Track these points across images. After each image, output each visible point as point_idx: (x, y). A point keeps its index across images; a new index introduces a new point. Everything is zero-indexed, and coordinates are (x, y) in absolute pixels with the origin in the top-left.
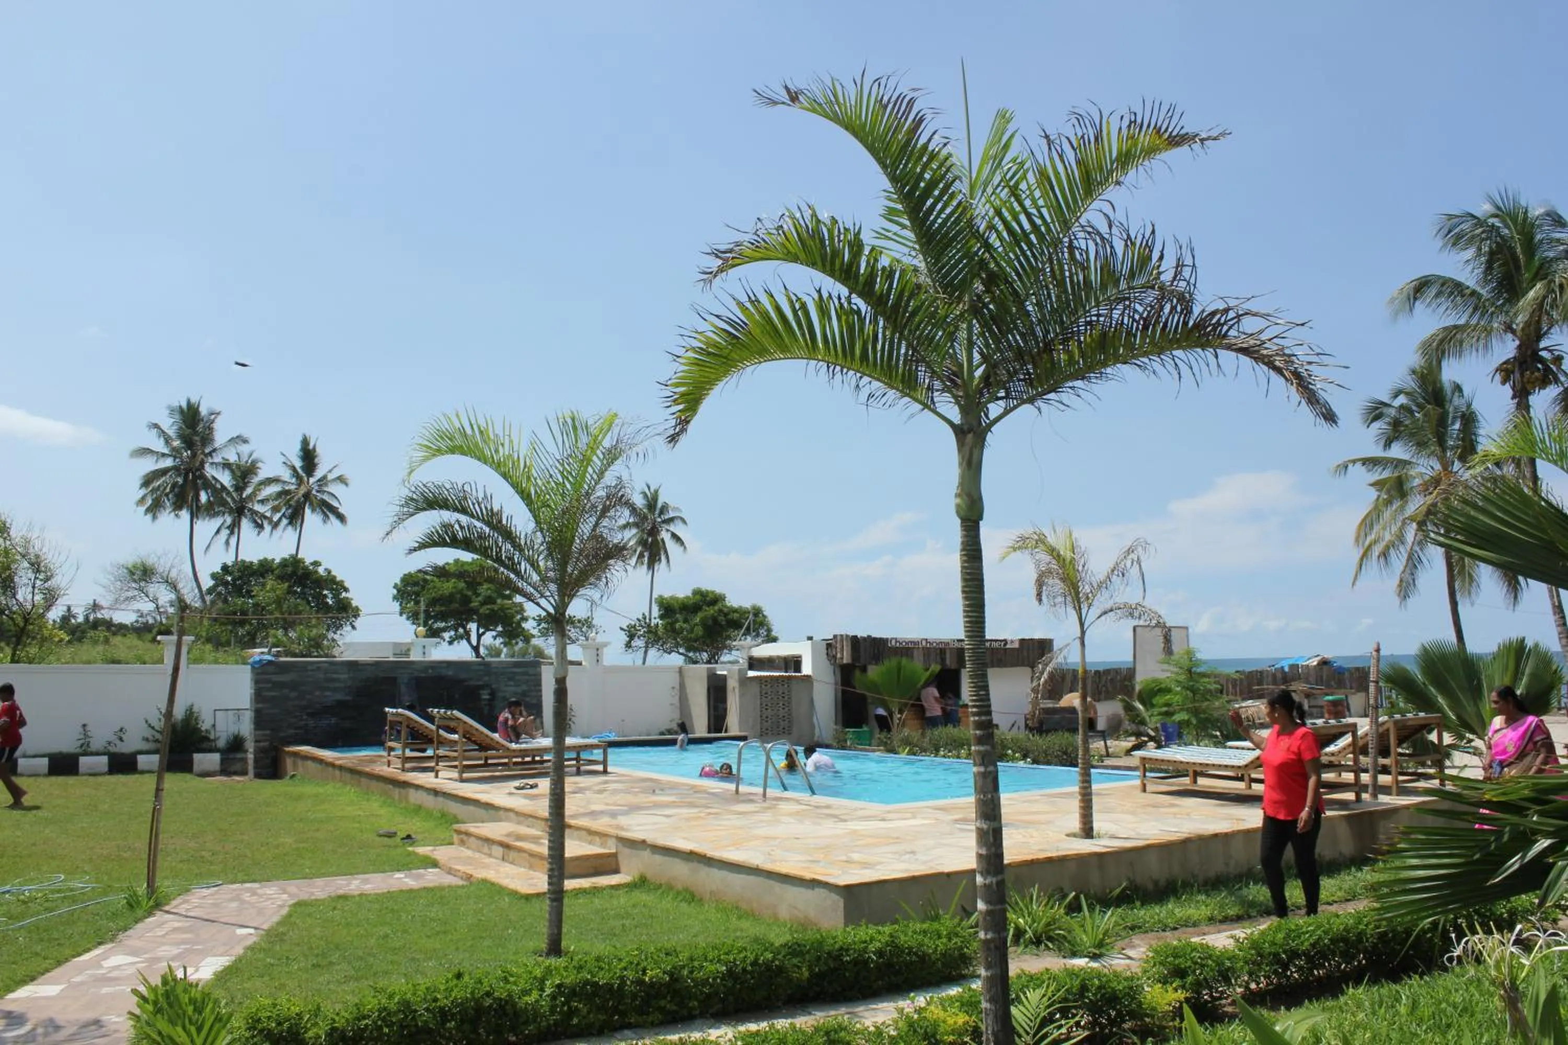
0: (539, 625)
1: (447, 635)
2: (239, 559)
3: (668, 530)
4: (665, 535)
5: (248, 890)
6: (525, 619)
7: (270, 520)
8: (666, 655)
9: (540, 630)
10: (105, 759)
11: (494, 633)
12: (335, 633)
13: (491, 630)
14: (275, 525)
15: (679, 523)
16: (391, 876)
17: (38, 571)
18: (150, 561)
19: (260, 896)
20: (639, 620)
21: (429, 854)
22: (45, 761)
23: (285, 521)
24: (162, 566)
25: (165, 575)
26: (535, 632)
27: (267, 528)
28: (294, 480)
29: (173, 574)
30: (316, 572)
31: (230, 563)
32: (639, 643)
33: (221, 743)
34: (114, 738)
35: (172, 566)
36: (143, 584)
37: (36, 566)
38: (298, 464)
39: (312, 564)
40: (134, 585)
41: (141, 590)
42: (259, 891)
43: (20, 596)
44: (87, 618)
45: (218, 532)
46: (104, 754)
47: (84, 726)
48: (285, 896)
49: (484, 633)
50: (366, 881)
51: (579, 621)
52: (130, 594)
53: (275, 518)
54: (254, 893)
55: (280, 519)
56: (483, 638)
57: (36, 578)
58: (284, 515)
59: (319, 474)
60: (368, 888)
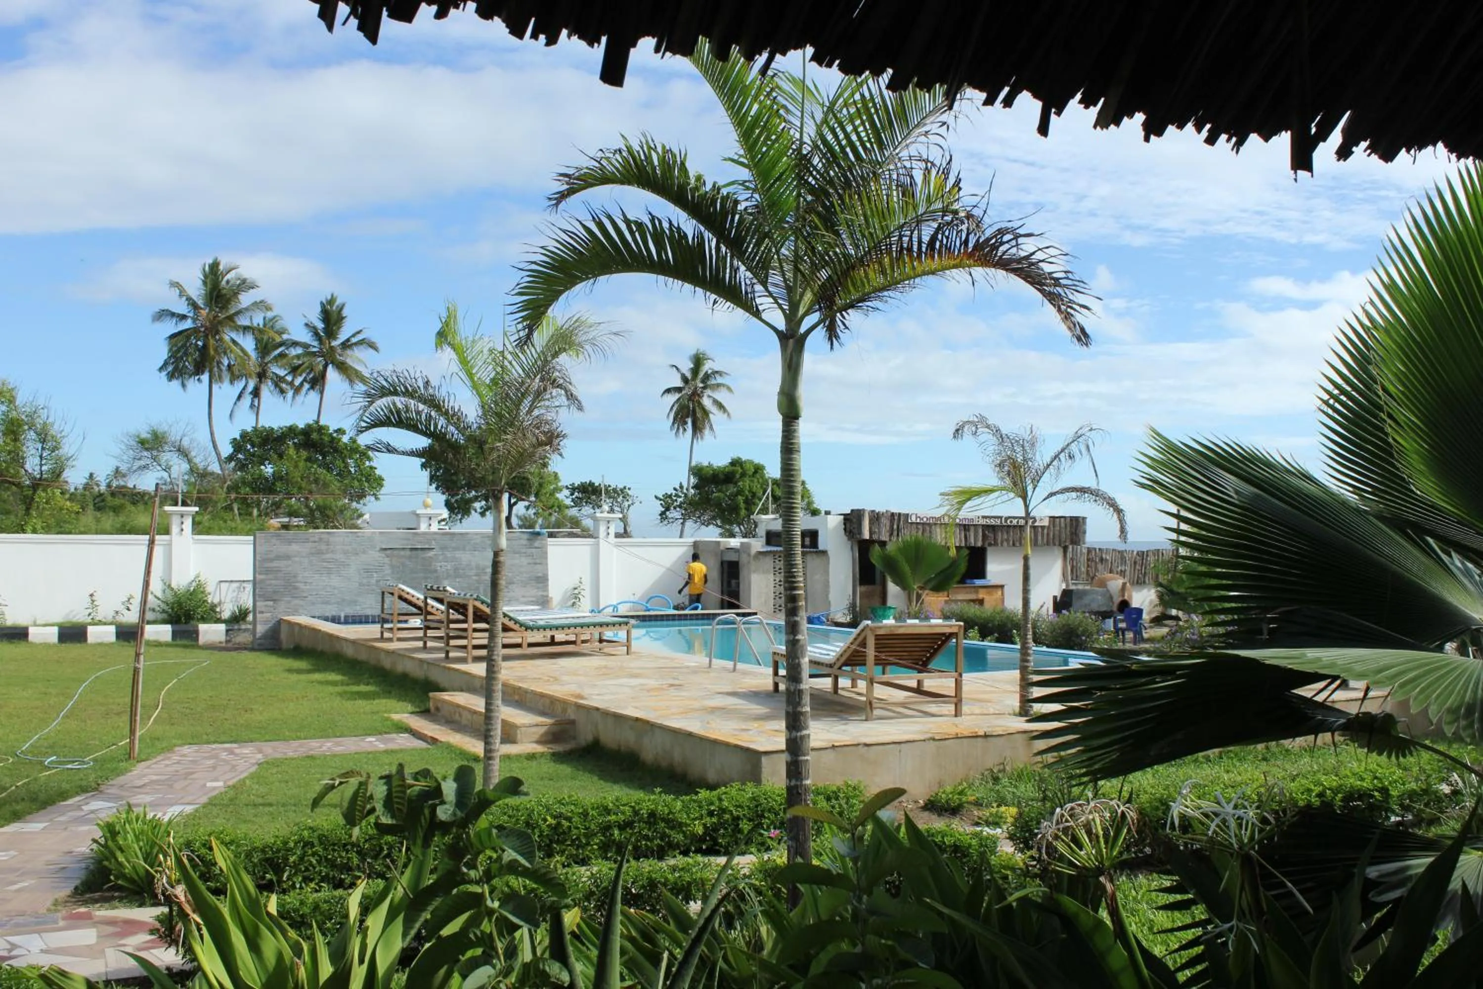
0: (572, 494)
1: (477, 505)
2: (259, 425)
3: (709, 396)
4: (706, 402)
5: (225, 750)
6: (559, 490)
7: (291, 384)
8: (703, 527)
9: (573, 500)
10: (113, 629)
11: (527, 503)
12: (358, 502)
13: (523, 500)
14: (297, 390)
15: (723, 390)
16: (363, 740)
17: (43, 441)
18: (163, 428)
19: (236, 755)
20: (675, 489)
21: (405, 720)
22: (55, 630)
23: (307, 386)
24: (174, 435)
25: (177, 444)
26: (568, 502)
27: (290, 394)
28: (316, 343)
29: (185, 443)
30: (340, 440)
31: (249, 429)
32: (674, 514)
33: (226, 615)
34: (122, 609)
35: (184, 435)
36: (155, 453)
37: (43, 437)
38: (320, 325)
39: (336, 431)
40: (145, 453)
41: (154, 459)
42: (237, 751)
43: (28, 467)
44: (109, 486)
45: (239, 397)
46: (111, 624)
47: (91, 595)
48: (260, 756)
49: (515, 503)
50: (338, 744)
51: (615, 490)
52: (142, 463)
53: (297, 382)
54: (231, 752)
55: (302, 384)
56: (515, 508)
57: (43, 449)
58: (305, 380)
59: (343, 336)
60: (338, 749)
